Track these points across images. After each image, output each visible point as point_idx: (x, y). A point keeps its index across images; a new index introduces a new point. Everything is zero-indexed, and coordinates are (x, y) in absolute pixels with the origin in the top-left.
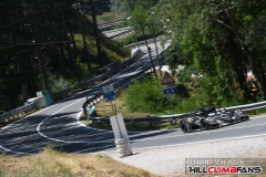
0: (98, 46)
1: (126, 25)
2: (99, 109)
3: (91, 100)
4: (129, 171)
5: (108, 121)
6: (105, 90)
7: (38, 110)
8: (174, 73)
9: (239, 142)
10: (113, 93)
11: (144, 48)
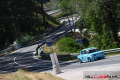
1: (58, 9)
2: (44, 50)
6: (47, 41)
10: (51, 43)
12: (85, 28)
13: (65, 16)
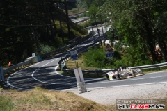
0: (69, 27)
1: (85, 16)
2: (68, 65)
3: (64, 59)
4: (84, 102)
5: (73, 72)
6: (72, 53)
7: (32, 64)
8: (112, 44)
9: (150, 86)
10: (76, 56)
11: (95, 30)
12: (117, 39)
13: (93, 24)
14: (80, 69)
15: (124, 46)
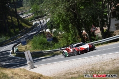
0: (18, 21)
1: (30, 12)
3: (16, 45)
4: (34, 75)
5: (24, 54)
6: (22, 40)
8: (51, 32)
9: (80, 61)
10: (25, 42)
11: (38, 22)
12: (55, 28)
13: (36, 18)
14: (29, 52)
15: (60, 33)
